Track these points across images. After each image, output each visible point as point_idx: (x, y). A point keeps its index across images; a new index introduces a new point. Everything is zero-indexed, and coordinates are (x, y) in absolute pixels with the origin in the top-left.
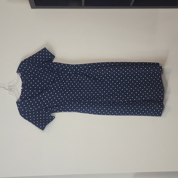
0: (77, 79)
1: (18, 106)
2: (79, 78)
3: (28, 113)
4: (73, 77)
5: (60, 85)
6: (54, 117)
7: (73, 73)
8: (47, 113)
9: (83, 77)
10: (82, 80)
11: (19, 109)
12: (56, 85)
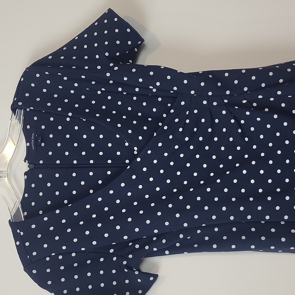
0: (241, 126)
1: (16, 237)
2: (250, 121)
3: (55, 263)
4: (225, 121)
5: (174, 155)
6: (156, 277)
7: (221, 106)
8: (125, 263)
9: (267, 118)
10: (261, 128)
11: (23, 252)
12: (158, 153)
